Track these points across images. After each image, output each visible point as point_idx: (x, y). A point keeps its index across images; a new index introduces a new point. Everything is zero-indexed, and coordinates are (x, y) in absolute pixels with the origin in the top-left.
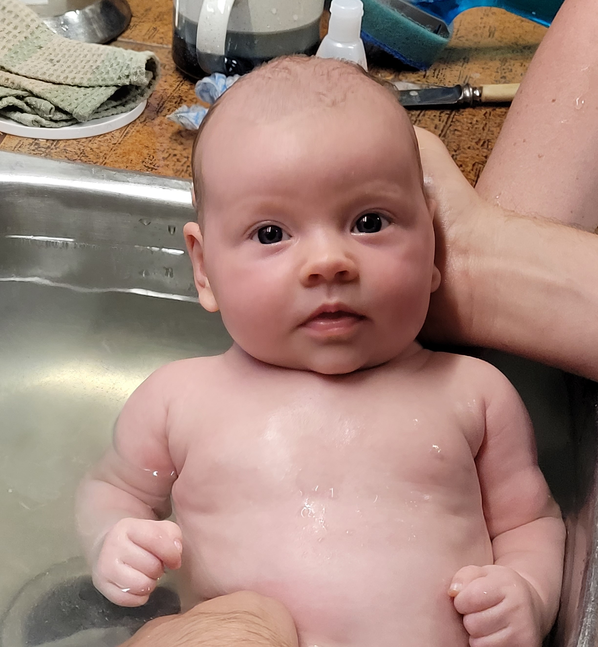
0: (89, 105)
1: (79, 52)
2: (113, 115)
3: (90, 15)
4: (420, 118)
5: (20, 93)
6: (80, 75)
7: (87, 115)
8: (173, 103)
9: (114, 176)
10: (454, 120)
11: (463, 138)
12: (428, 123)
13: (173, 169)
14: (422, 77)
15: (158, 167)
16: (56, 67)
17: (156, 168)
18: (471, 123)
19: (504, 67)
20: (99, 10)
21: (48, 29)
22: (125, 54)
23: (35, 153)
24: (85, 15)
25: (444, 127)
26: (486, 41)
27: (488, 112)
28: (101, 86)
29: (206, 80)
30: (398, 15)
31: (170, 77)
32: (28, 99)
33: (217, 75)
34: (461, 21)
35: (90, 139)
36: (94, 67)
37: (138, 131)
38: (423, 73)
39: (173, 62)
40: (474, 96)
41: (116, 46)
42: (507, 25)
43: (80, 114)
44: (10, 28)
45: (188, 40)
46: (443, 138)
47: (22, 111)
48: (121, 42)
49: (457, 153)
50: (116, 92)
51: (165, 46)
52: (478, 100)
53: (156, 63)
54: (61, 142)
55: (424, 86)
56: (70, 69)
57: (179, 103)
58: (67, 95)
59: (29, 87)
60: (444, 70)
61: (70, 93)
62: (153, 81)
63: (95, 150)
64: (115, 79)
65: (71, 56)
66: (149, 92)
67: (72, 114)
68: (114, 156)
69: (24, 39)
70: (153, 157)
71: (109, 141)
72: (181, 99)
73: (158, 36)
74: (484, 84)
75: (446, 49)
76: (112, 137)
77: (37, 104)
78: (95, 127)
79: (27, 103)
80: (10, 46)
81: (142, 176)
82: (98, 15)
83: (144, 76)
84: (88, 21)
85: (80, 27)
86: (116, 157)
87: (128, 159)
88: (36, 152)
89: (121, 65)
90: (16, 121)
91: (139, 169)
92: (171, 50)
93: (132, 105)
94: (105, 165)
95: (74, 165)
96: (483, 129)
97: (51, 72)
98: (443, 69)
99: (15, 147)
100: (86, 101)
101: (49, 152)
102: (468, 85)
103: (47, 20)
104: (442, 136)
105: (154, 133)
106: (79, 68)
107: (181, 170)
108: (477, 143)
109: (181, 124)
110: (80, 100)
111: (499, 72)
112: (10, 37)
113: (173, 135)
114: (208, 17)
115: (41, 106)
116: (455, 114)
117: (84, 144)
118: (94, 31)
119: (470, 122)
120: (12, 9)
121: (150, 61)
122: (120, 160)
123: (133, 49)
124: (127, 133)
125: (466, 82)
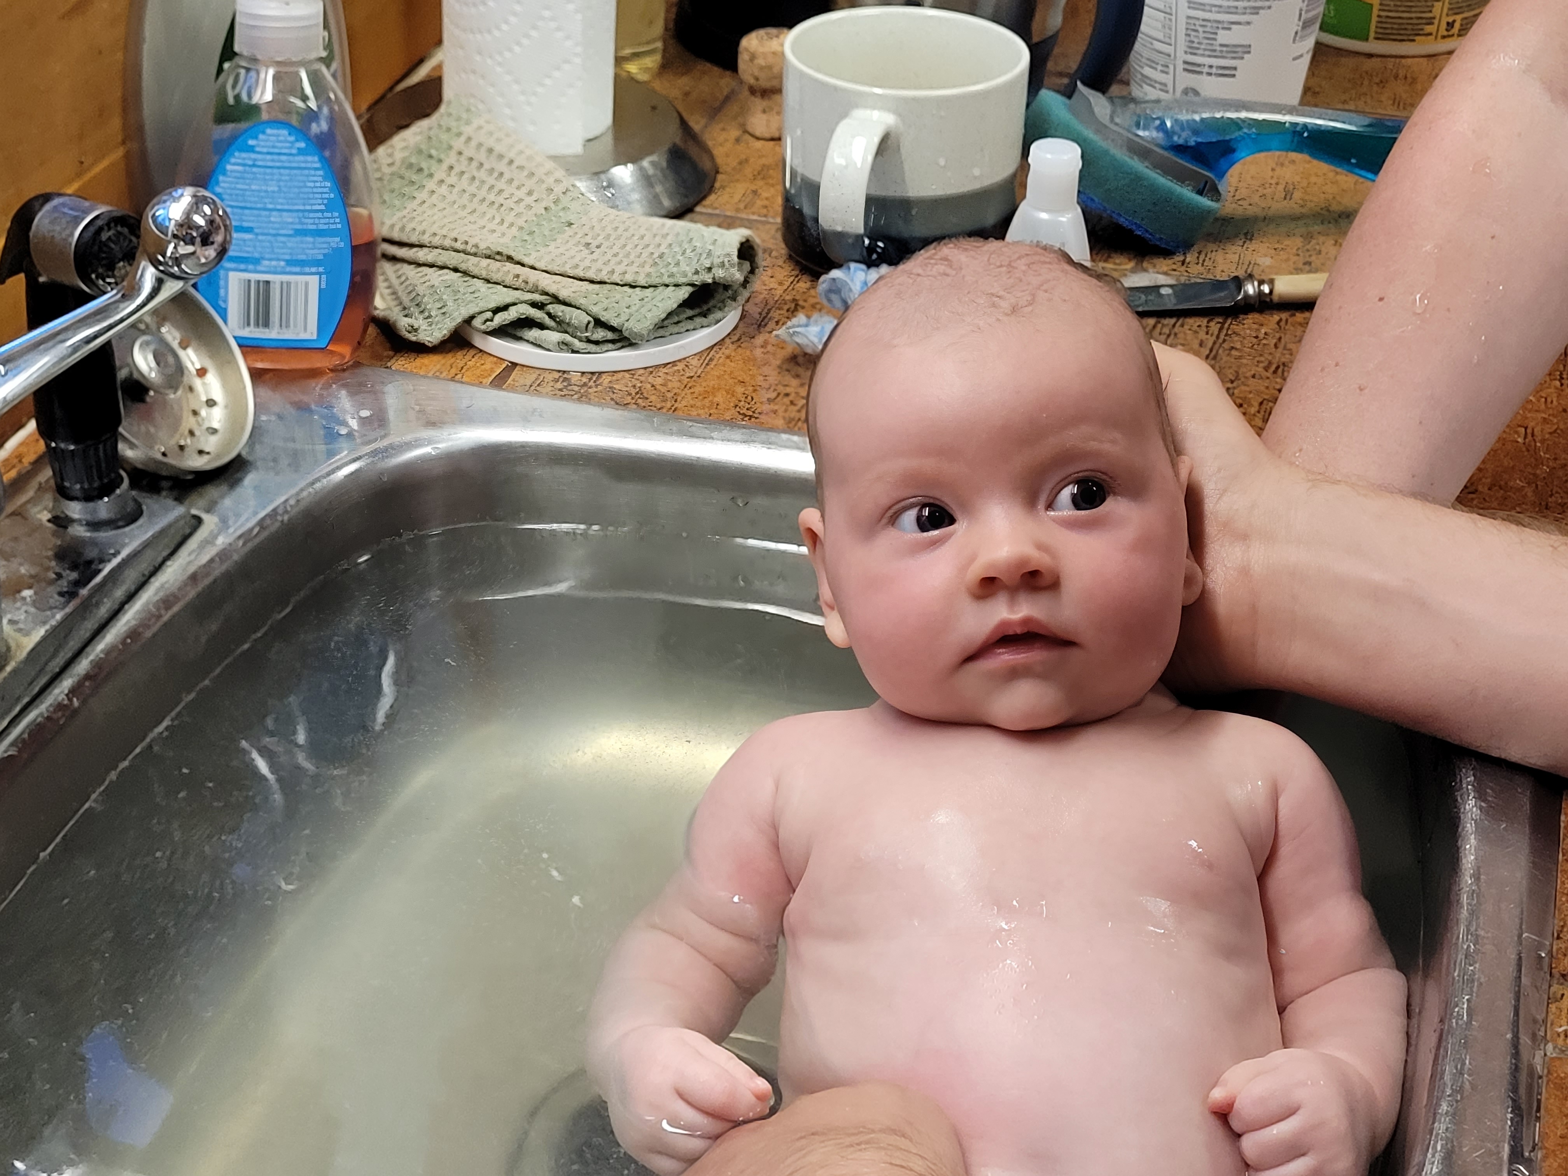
0: (649, 315)
1: (631, 231)
2: (687, 330)
3: (651, 171)
4: (1176, 330)
5: (537, 297)
6: (634, 268)
7: (645, 333)
8: (784, 312)
9: (691, 429)
10: (1229, 332)
11: (1244, 361)
12: (1189, 337)
13: (784, 418)
14: (1180, 263)
15: (760, 413)
16: (595, 256)
17: (756, 415)
18: (1256, 337)
20: (664, 164)
21: (582, 194)
22: (705, 234)
23: (563, 393)
24: (642, 172)
25: (1214, 343)
26: (1279, 206)
27: (1283, 319)
28: (667, 286)
29: (835, 273)
30: (1139, 166)
31: (778, 269)
32: (550, 308)
33: (853, 265)
34: (1241, 175)
35: (651, 370)
36: (656, 255)
37: (728, 357)
38: (1182, 258)
39: (783, 246)
40: (1261, 293)
41: (692, 221)
42: (1313, 179)
43: (635, 330)
44: (520, 194)
45: (807, 210)
46: (1213, 362)
47: (542, 327)
48: (701, 213)
49: (1235, 384)
50: (692, 295)
51: (771, 220)
52: (1268, 300)
53: (756, 247)
54: (604, 376)
55: (1183, 280)
56: (618, 259)
57: (793, 312)
58: (614, 300)
59: (552, 289)
60: (1214, 253)
61: (618, 296)
62: (751, 276)
63: (659, 387)
64: (690, 274)
65: (618, 238)
66: (746, 294)
67: (621, 331)
68: (689, 397)
69: (543, 212)
70: (752, 399)
71: (682, 373)
72: (797, 305)
73: (759, 203)
74: (1276, 274)
75: (1217, 219)
76: (686, 366)
77: (564, 315)
78: (659, 351)
79: (549, 315)
80: (521, 222)
81: (735, 429)
82: (662, 171)
83: (736, 268)
84: (647, 181)
85: (633, 190)
86: (692, 399)
87: (712, 402)
88: (565, 392)
89: (699, 251)
90: (532, 343)
91: (728, 418)
92: (780, 226)
93: (718, 315)
94: (676, 413)
95: (626, 413)
96: (1276, 346)
97: (587, 263)
98: (1212, 251)
99: (531, 386)
100: (643, 310)
101: (586, 391)
102: (1250, 277)
103: (580, 180)
104: (1211, 358)
105: (755, 359)
106: (632, 257)
107: (797, 419)
108: (1266, 369)
109: (796, 345)
111: (1301, 254)
112: (521, 207)
113: (783, 363)
114: (836, 173)
115: (571, 319)
116: (1231, 323)
117: (642, 378)
118: (656, 197)
119: (1255, 335)
120: (524, 163)
121: (745, 245)
122: (699, 404)
123: (720, 226)
125: (1249, 272)
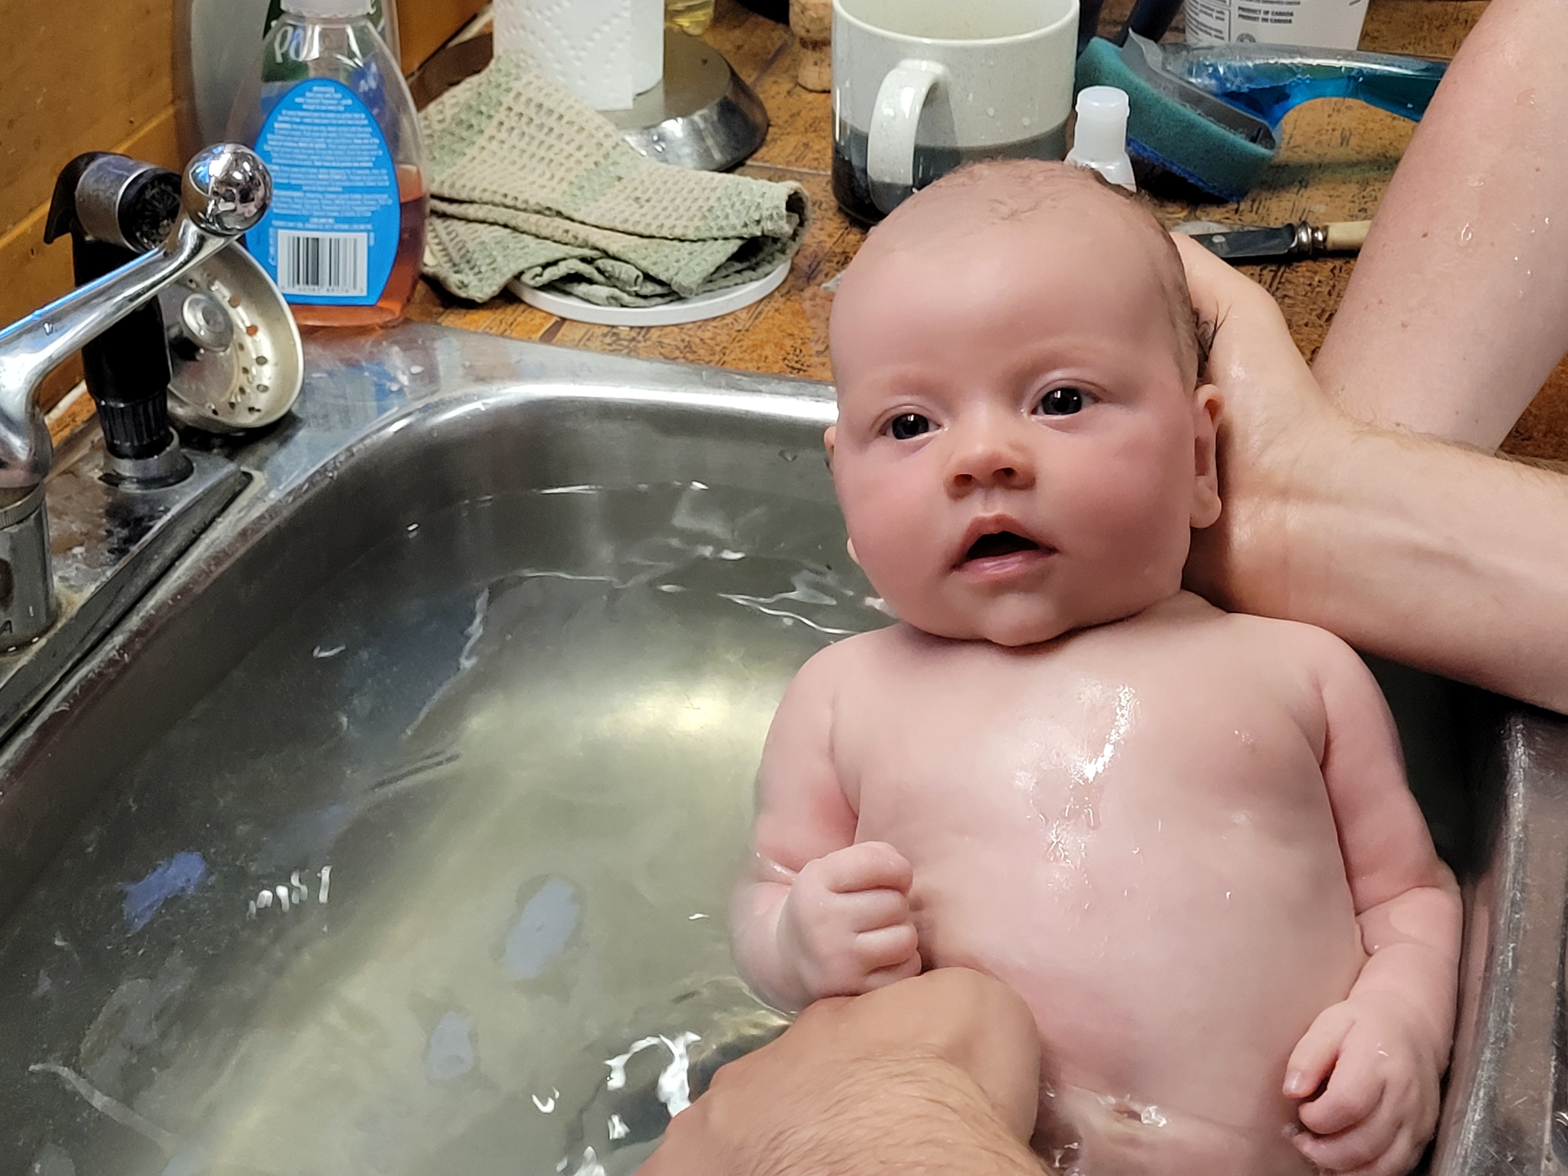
0: (698, 269)
2: (736, 284)
3: (702, 125)
5: (587, 252)
6: (683, 222)
7: (694, 287)
8: (834, 265)
9: (739, 383)
10: (1283, 280)
11: (1297, 309)
14: (1233, 212)
15: (809, 366)
16: (644, 210)
17: (804, 368)
18: (1310, 285)
19: (1364, 193)
20: (715, 118)
21: (632, 148)
22: (754, 187)
23: (611, 348)
24: (693, 126)
26: (1335, 153)
27: (1338, 267)
28: (716, 239)
30: (1191, 114)
31: (828, 221)
32: (600, 263)
34: (1296, 121)
35: (699, 323)
36: (705, 209)
37: (777, 310)
38: (1235, 206)
39: (833, 198)
40: (1314, 240)
41: (742, 174)
42: (1370, 125)
43: (684, 284)
44: (570, 149)
45: (856, 162)
47: (591, 281)
48: (751, 166)
50: (741, 248)
51: (822, 173)
52: (1322, 247)
53: (804, 200)
54: (653, 330)
55: (1236, 228)
56: (667, 213)
58: (663, 254)
59: (602, 244)
60: (1268, 202)
61: (667, 251)
62: (800, 228)
63: (708, 341)
64: (739, 227)
66: (795, 246)
67: (669, 285)
68: (738, 350)
69: (593, 166)
70: (801, 351)
71: (730, 326)
73: (810, 155)
74: (1330, 221)
75: (1271, 167)
76: (735, 320)
77: (613, 270)
78: (708, 305)
79: (598, 270)
80: (571, 177)
81: (783, 382)
82: (713, 124)
83: (785, 220)
84: (697, 134)
85: (684, 144)
86: (741, 353)
87: (760, 356)
88: (614, 347)
89: (747, 203)
90: (581, 298)
91: (776, 371)
92: (830, 178)
93: (767, 268)
94: (725, 366)
95: (674, 367)
96: (1330, 294)
97: (637, 217)
98: (1266, 199)
99: (580, 340)
100: (692, 264)
101: (635, 346)
102: (1304, 224)
103: (630, 134)
105: (804, 312)
106: (681, 211)
108: (1319, 317)
110: (683, 263)
111: (1357, 201)
112: (571, 163)
114: (884, 124)
115: (620, 273)
116: (1284, 271)
117: (691, 333)
118: (707, 150)
119: (1308, 282)
120: (574, 118)
121: (793, 197)
122: (747, 357)
123: (770, 180)
124: (760, 313)
125: (1303, 219)
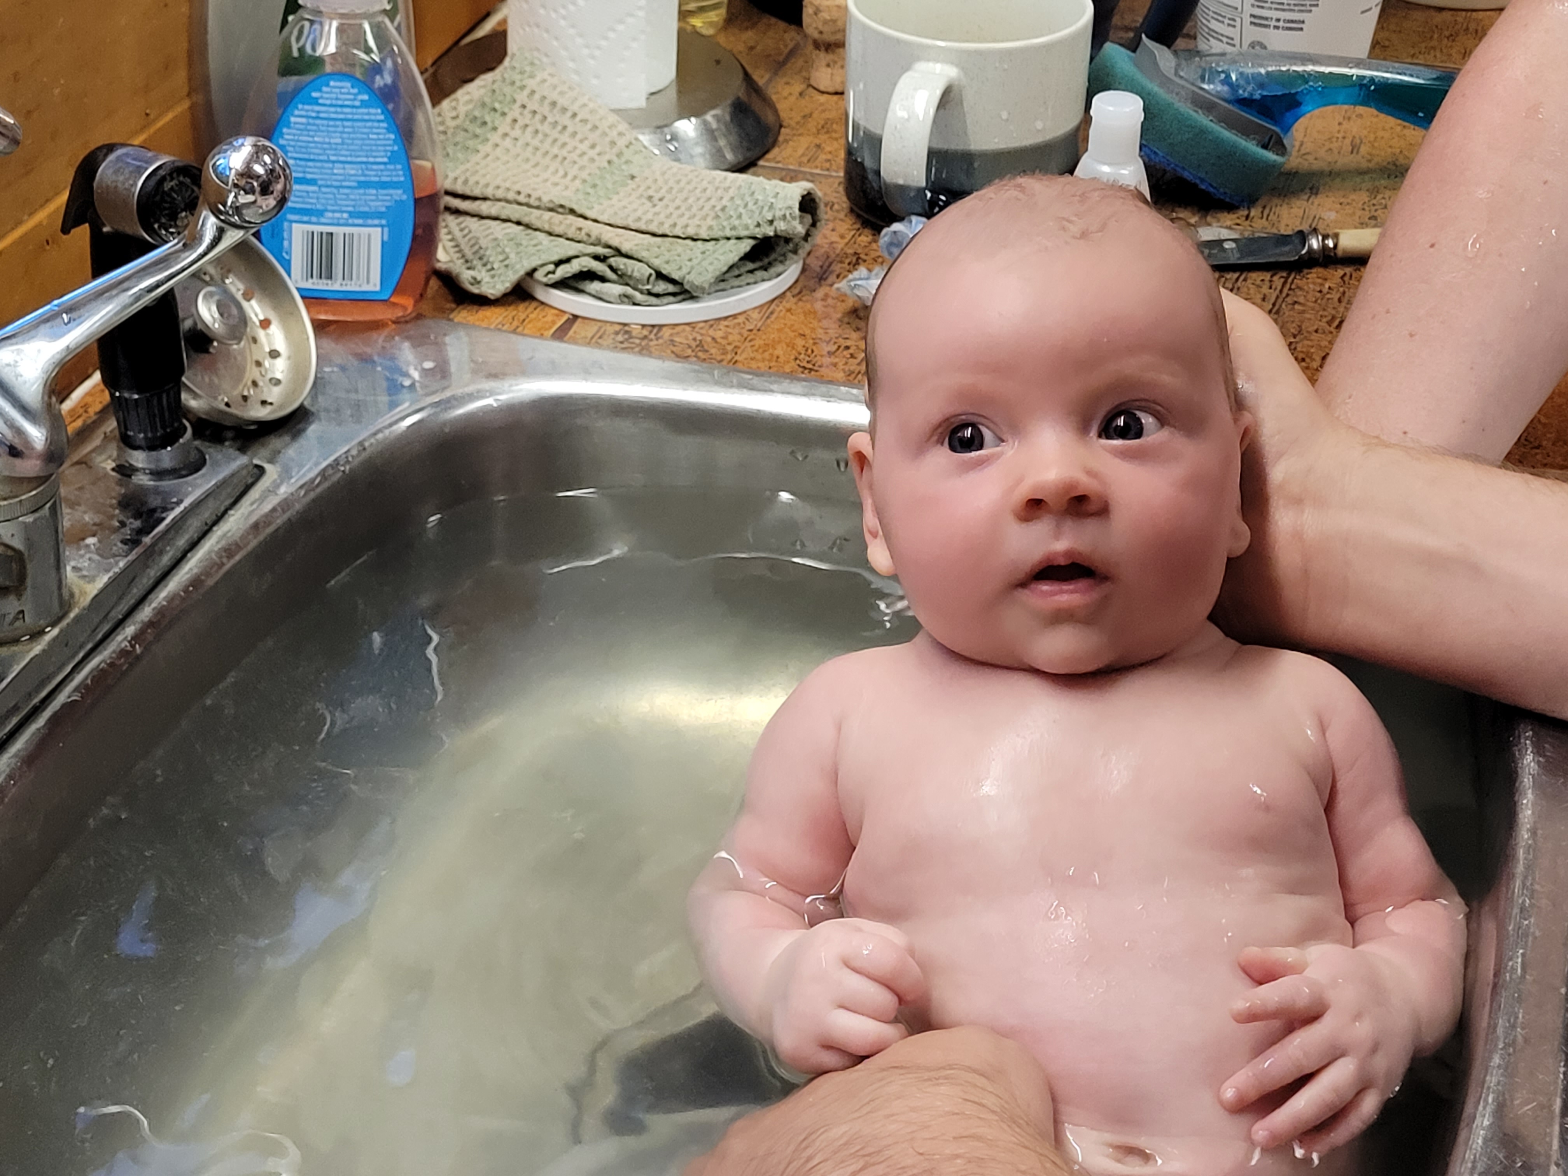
0: (710, 268)
1: (693, 184)
2: (748, 284)
3: (714, 126)
4: (1239, 284)
5: (600, 250)
6: (696, 221)
7: (706, 286)
8: (846, 265)
9: (751, 382)
10: (1293, 287)
11: (1308, 316)
12: (1252, 291)
13: (844, 370)
14: (1244, 218)
15: (820, 366)
16: (657, 209)
17: (815, 368)
18: (1320, 292)
19: (1374, 202)
20: (728, 118)
21: (645, 147)
22: (767, 187)
23: (622, 346)
24: (705, 125)
25: (1277, 297)
26: (1346, 160)
27: (1348, 274)
28: (728, 239)
29: (896, 226)
30: (1203, 120)
31: (840, 223)
32: (613, 261)
33: (914, 218)
34: (1306, 129)
35: (711, 323)
36: (718, 208)
37: (789, 310)
38: (1246, 213)
39: (845, 199)
40: (1325, 247)
41: (755, 174)
42: (1380, 133)
43: (696, 283)
44: (584, 147)
45: (868, 163)
46: (1276, 316)
47: (603, 279)
48: (764, 167)
49: (1297, 339)
50: (754, 248)
51: (834, 174)
52: (1332, 254)
53: (817, 200)
54: (664, 329)
55: (1246, 234)
56: (679, 212)
57: (854, 265)
58: (675, 253)
59: (615, 242)
60: (1279, 207)
61: (680, 250)
62: (813, 229)
63: (719, 340)
64: (752, 227)
65: (681, 191)
66: (807, 247)
67: (682, 284)
68: (749, 349)
69: (606, 165)
70: (813, 351)
71: (742, 325)
72: (858, 258)
73: (822, 157)
74: (1341, 228)
75: (1281, 174)
76: (747, 319)
77: (626, 268)
78: (721, 304)
79: (611, 267)
80: (584, 175)
81: (795, 382)
82: (725, 124)
83: (798, 221)
84: (710, 134)
85: (697, 144)
86: (753, 352)
87: (772, 355)
88: (626, 345)
89: (760, 203)
90: (594, 296)
91: (788, 371)
92: (842, 180)
93: (779, 268)
94: (736, 365)
95: (687, 365)
96: (1340, 301)
97: (650, 216)
98: (1276, 206)
99: (592, 338)
100: (705, 264)
101: (647, 344)
102: (1315, 231)
103: (643, 134)
104: (1274, 312)
105: (815, 313)
106: (694, 210)
107: (856, 372)
108: (1329, 323)
109: (856, 298)
110: (695, 261)
111: (1367, 208)
112: (584, 161)
113: (843, 317)
114: (898, 127)
115: (633, 271)
116: (1295, 278)
117: (703, 331)
118: (719, 150)
119: (1318, 289)
120: (588, 117)
121: (807, 198)
122: (759, 357)
123: (782, 180)
124: (772, 313)
125: (1313, 226)
